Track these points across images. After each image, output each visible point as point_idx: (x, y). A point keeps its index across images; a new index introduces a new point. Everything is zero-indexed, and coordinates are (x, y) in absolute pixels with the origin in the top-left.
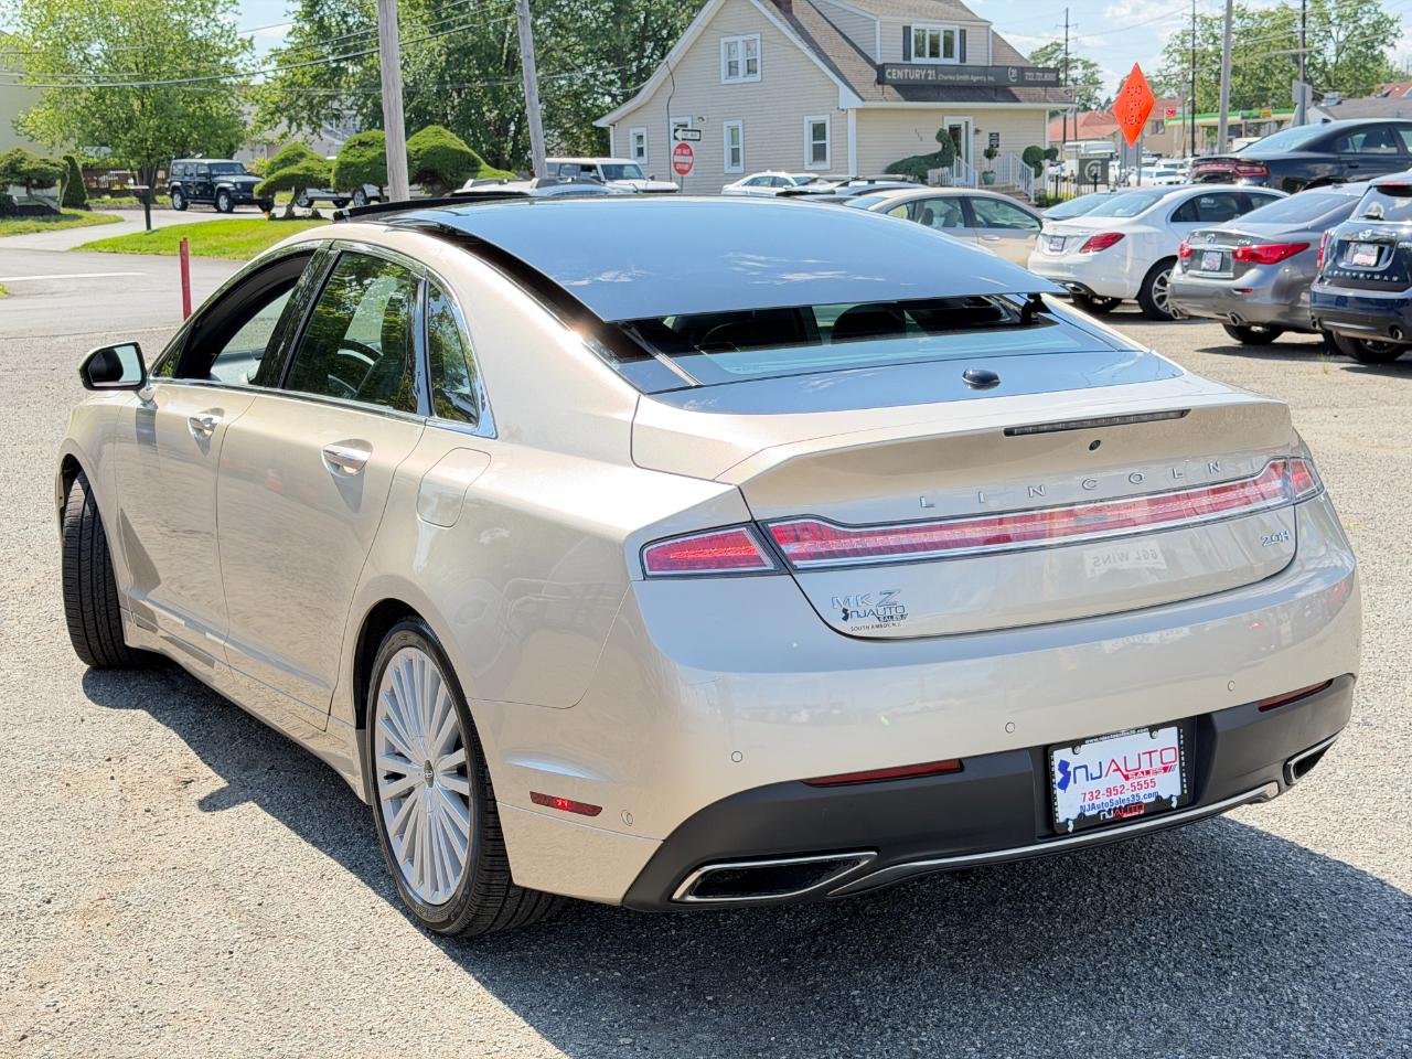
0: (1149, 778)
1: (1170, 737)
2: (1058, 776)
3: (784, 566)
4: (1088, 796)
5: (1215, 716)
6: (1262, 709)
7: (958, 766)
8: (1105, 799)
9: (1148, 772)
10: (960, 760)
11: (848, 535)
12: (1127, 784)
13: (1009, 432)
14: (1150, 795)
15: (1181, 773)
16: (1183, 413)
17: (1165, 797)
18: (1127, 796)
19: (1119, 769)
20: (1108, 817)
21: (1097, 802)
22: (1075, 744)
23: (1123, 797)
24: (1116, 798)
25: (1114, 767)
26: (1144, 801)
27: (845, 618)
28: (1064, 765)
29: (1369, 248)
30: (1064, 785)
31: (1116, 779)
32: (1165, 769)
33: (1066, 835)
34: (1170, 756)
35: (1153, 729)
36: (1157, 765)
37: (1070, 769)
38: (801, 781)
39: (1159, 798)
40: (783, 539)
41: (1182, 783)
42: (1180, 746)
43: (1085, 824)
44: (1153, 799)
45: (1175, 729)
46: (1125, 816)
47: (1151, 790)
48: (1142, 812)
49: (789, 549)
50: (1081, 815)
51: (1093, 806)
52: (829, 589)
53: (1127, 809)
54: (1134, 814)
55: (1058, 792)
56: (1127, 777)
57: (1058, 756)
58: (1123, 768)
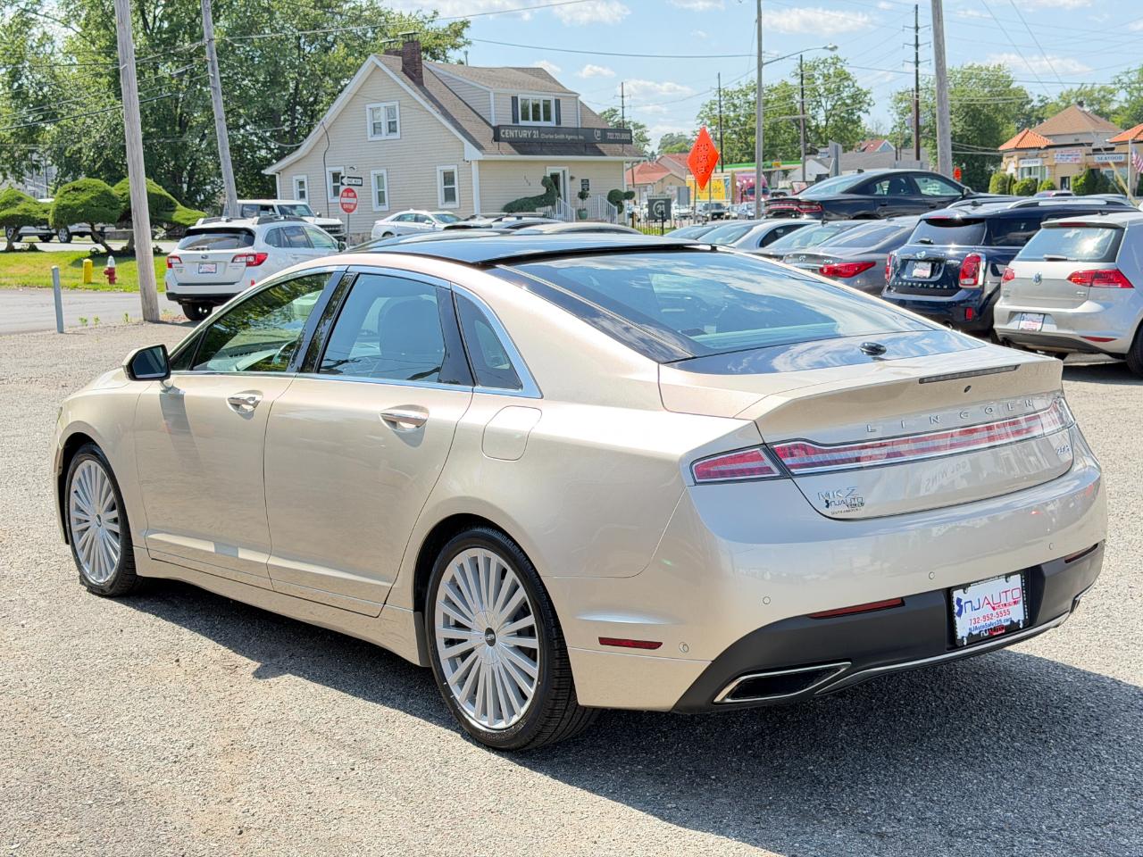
0: (1006, 608)
1: (1016, 581)
2: (957, 608)
3: (786, 473)
4: (973, 621)
5: (1043, 567)
6: (1067, 562)
7: (901, 602)
8: (982, 623)
9: (1005, 605)
10: (902, 598)
11: (823, 452)
12: (994, 613)
13: (922, 381)
14: (1007, 620)
15: (1024, 604)
16: (1016, 367)
17: (1016, 621)
18: (994, 621)
19: (989, 603)
20: (985, 635)
21: (978, 625)
22: (964, 587)
23: (993, 621)
24: (988, 622)
25: (986, 601)
26: (1004, 624)
27: (827, 506)
28: (959, 601)
29: (925, 264)
30: (960, 614)
31: (987, 610)
32: (1015, 603)
33: (963, 647)
34: (1017, 594)
35: (1008, 576)
36: (1011, 600)
37: (963, 603)
38: (806, 615)
39: (1012, 622)
40: (785, 456)
41: (1025, 611)
42: (1022, 587)
43: (974, 639)
44: (1009, 623)
45: (1019, 575)
46: (995, 634)
47: (1008, 617)
48: (1004, 631)
49: (788, 461)
50: (970, 633)
51: (976, 628)
52: (815, 486)
53: (995, 629)
54: (999, 632)
55: (957, 618)
56: (994, 608)
57: (957, 594)
58: (991, 602)
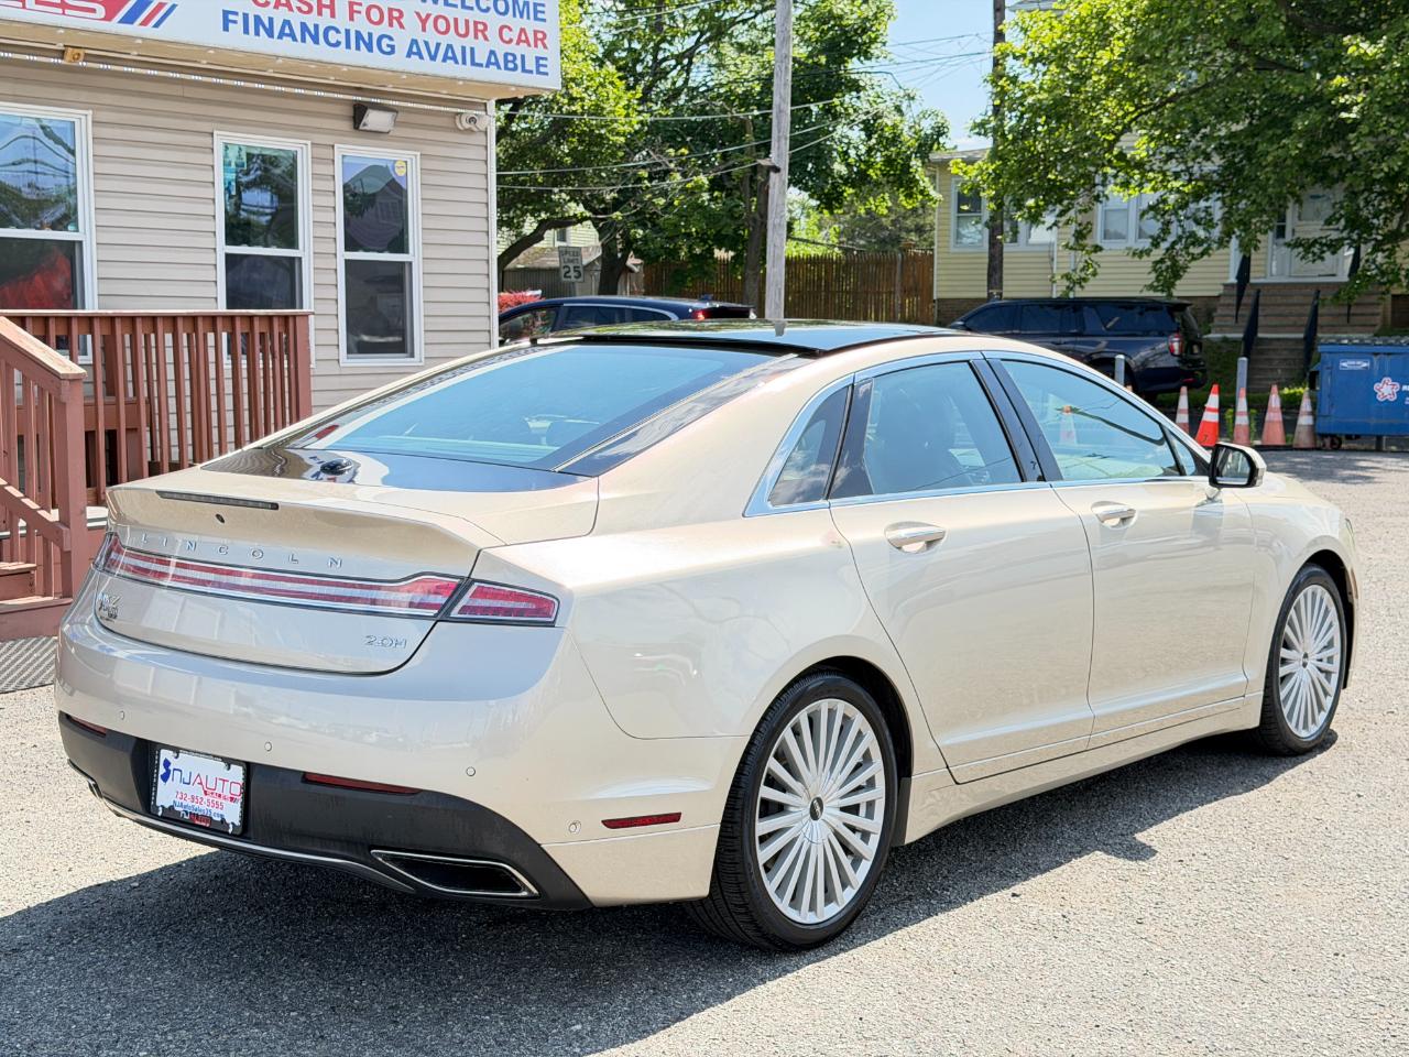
0: (220, 800)
1: (238, 773)
2: (162, 770)
4: (179, 796)
7: (105, 732)
8: (189, 803)
9: (220, 796)
15: (242, 807)
16: (275, 506)
17: (227, 821)
18: (204, 808)
19: (201, 783)
21: (184, 803)
22: (177, 750)
23: (200, 807)
24: (197, 806)
25: (198, 780)
26: (214, 818)
28: (167, 764)
30: (165, 777)
31: (198, 791)
32: (232, 799)
34: (235, 790)
35: (229, 762)
36: (226, 793)
37: (171, 768)
39: (223, 821)
41: (241, 816)
42: (243, 784)
44: (219, 819)
45: (243, 769)
46: (197, 822)
47: (221, 812)
48: (208, 825)
50: (171, 808)
51: (181, 805)
53: (200, 818)
54: (203, 824)
55: (160, 781)
56: (205, 792)
57: (164, 754)
58: (204, 784)
